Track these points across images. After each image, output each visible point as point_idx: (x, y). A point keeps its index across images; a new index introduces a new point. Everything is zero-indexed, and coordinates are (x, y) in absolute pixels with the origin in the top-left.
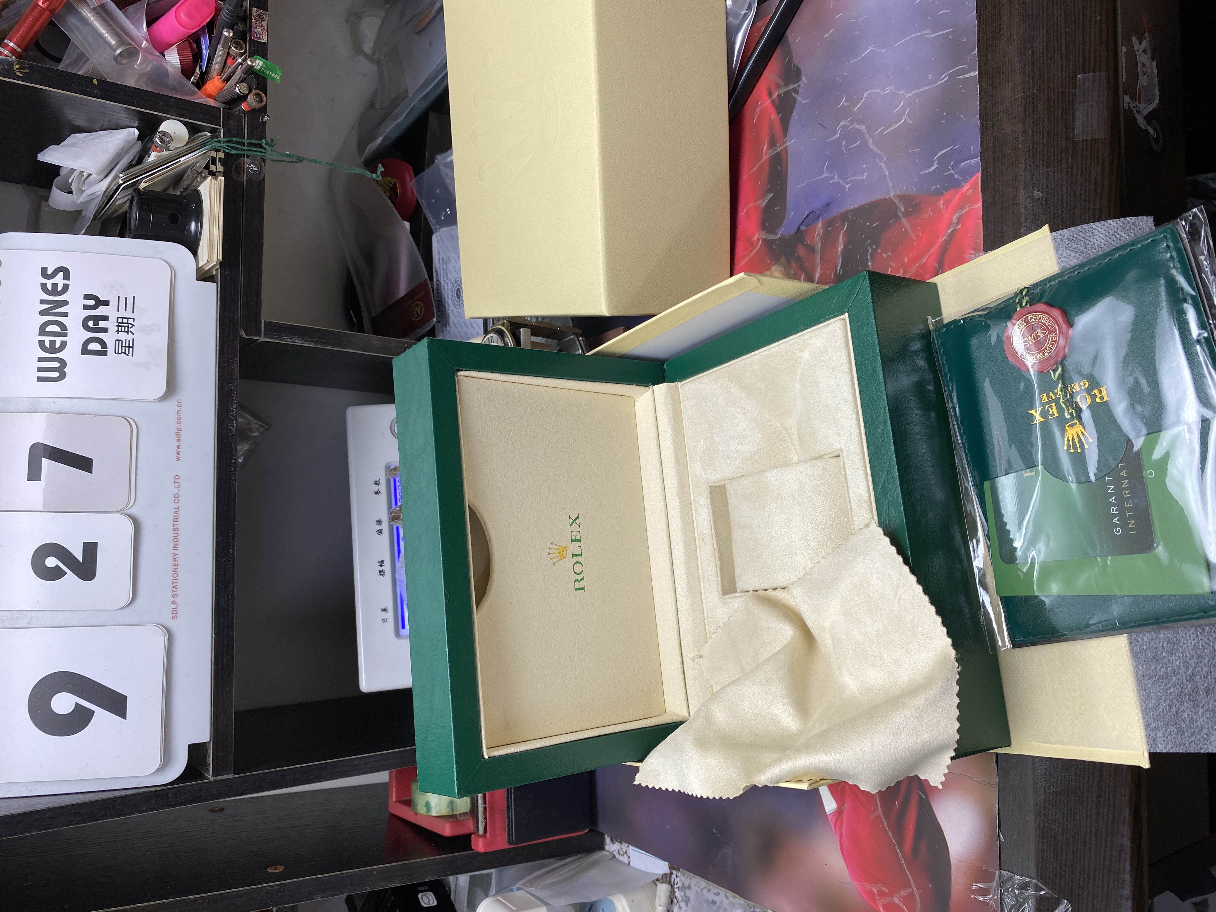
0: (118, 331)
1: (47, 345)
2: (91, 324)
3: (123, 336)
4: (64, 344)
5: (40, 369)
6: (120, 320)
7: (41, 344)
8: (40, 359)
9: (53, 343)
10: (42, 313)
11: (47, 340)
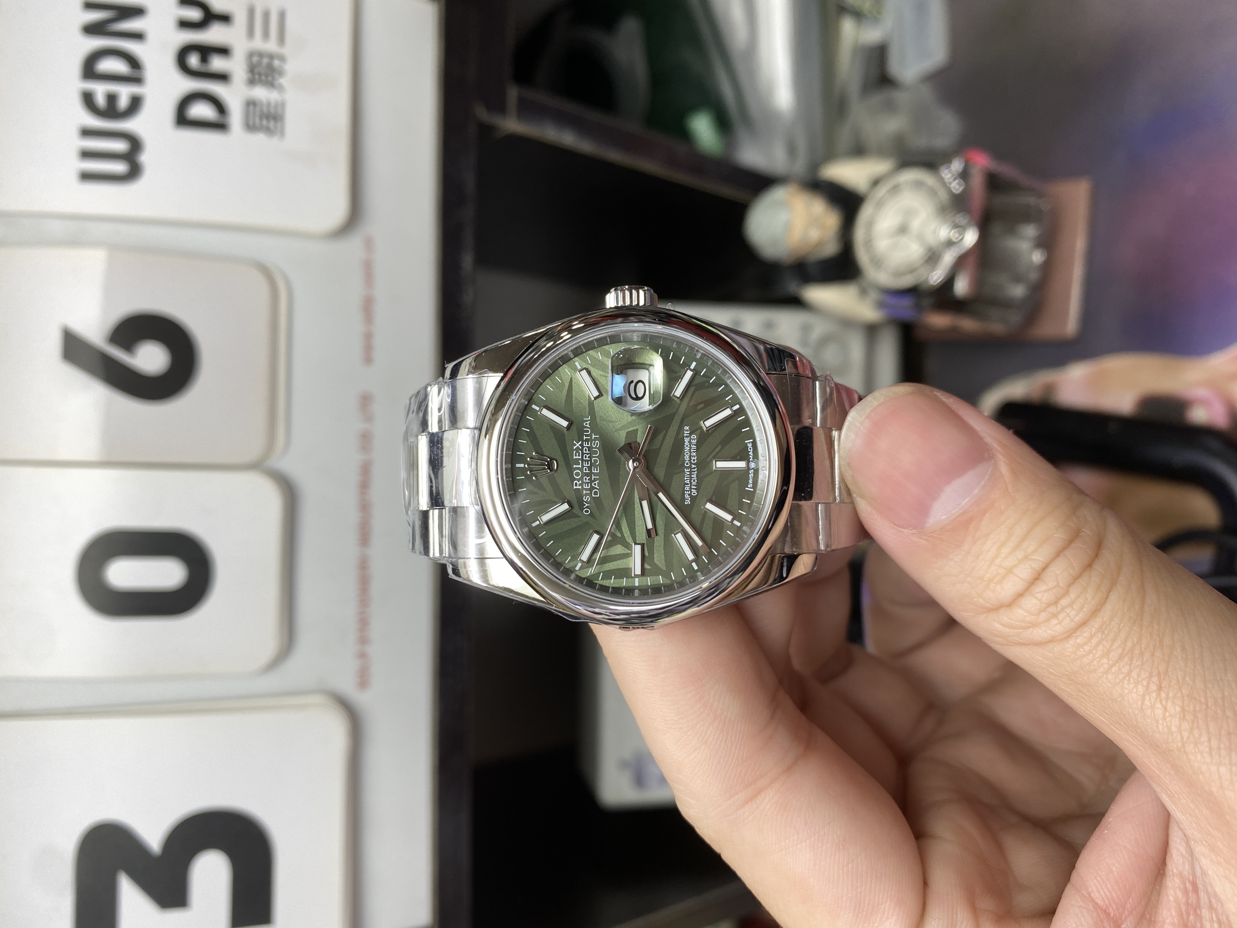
0: (252, 82)
1: (101, 100)
2: (194, 61)
3: (260, 93)
4: (136, 103)
5: (87, 154)
6: (255, 59)
7: (88, 99)
8: (87, 133)
9: (112, 98)
10: (92, 29)
11: (100, 90)
